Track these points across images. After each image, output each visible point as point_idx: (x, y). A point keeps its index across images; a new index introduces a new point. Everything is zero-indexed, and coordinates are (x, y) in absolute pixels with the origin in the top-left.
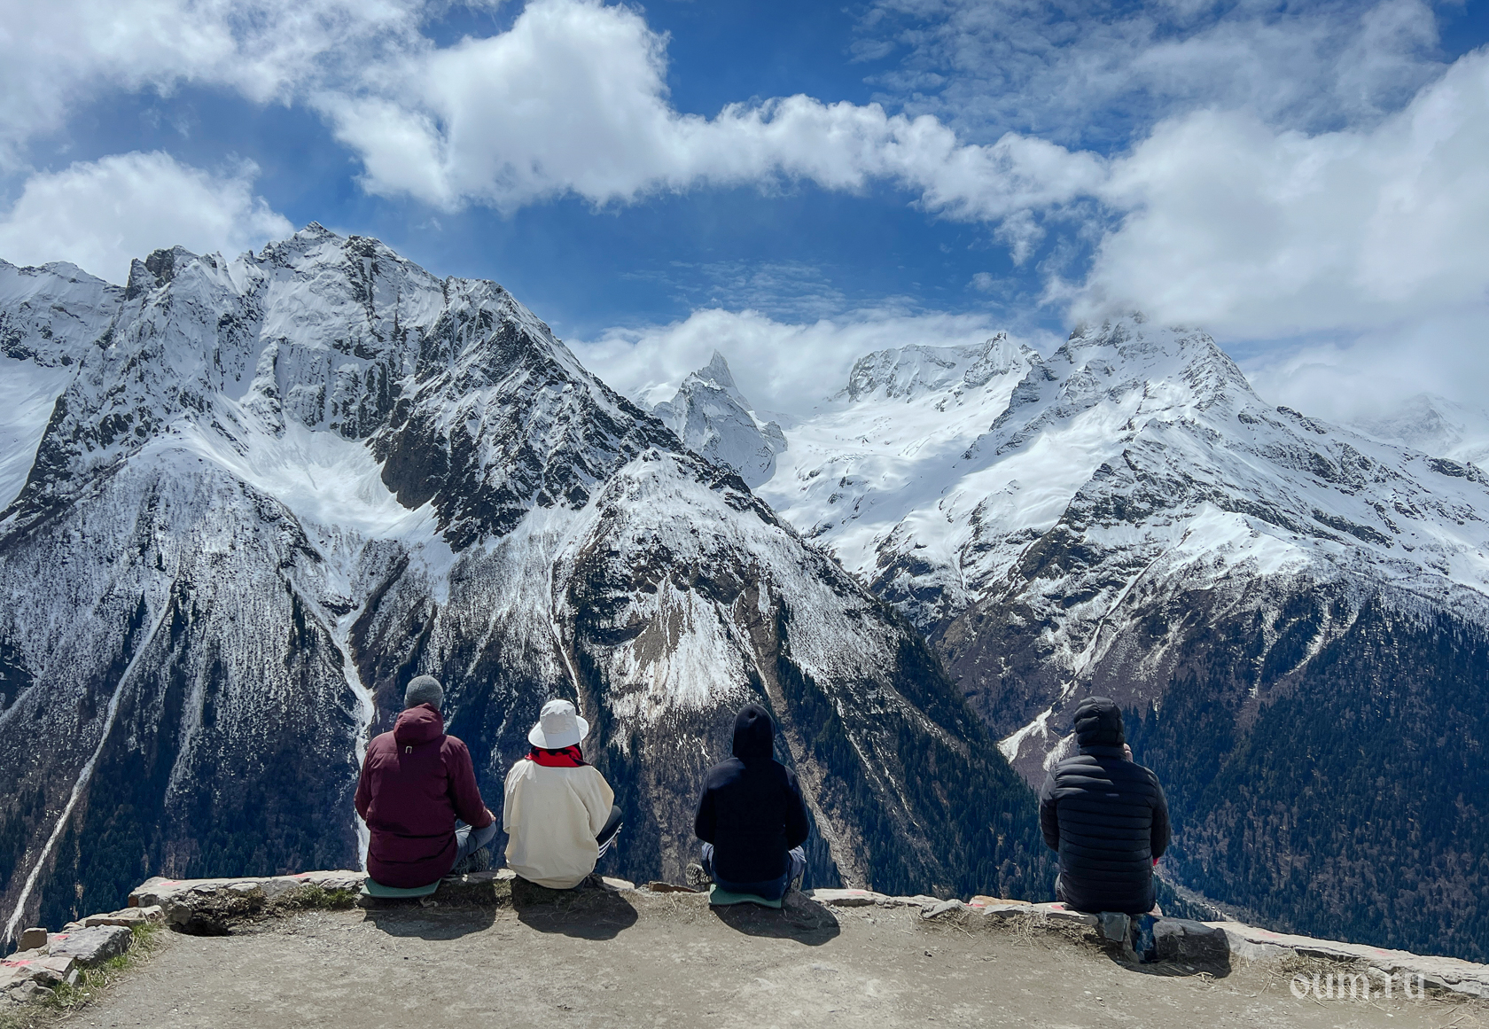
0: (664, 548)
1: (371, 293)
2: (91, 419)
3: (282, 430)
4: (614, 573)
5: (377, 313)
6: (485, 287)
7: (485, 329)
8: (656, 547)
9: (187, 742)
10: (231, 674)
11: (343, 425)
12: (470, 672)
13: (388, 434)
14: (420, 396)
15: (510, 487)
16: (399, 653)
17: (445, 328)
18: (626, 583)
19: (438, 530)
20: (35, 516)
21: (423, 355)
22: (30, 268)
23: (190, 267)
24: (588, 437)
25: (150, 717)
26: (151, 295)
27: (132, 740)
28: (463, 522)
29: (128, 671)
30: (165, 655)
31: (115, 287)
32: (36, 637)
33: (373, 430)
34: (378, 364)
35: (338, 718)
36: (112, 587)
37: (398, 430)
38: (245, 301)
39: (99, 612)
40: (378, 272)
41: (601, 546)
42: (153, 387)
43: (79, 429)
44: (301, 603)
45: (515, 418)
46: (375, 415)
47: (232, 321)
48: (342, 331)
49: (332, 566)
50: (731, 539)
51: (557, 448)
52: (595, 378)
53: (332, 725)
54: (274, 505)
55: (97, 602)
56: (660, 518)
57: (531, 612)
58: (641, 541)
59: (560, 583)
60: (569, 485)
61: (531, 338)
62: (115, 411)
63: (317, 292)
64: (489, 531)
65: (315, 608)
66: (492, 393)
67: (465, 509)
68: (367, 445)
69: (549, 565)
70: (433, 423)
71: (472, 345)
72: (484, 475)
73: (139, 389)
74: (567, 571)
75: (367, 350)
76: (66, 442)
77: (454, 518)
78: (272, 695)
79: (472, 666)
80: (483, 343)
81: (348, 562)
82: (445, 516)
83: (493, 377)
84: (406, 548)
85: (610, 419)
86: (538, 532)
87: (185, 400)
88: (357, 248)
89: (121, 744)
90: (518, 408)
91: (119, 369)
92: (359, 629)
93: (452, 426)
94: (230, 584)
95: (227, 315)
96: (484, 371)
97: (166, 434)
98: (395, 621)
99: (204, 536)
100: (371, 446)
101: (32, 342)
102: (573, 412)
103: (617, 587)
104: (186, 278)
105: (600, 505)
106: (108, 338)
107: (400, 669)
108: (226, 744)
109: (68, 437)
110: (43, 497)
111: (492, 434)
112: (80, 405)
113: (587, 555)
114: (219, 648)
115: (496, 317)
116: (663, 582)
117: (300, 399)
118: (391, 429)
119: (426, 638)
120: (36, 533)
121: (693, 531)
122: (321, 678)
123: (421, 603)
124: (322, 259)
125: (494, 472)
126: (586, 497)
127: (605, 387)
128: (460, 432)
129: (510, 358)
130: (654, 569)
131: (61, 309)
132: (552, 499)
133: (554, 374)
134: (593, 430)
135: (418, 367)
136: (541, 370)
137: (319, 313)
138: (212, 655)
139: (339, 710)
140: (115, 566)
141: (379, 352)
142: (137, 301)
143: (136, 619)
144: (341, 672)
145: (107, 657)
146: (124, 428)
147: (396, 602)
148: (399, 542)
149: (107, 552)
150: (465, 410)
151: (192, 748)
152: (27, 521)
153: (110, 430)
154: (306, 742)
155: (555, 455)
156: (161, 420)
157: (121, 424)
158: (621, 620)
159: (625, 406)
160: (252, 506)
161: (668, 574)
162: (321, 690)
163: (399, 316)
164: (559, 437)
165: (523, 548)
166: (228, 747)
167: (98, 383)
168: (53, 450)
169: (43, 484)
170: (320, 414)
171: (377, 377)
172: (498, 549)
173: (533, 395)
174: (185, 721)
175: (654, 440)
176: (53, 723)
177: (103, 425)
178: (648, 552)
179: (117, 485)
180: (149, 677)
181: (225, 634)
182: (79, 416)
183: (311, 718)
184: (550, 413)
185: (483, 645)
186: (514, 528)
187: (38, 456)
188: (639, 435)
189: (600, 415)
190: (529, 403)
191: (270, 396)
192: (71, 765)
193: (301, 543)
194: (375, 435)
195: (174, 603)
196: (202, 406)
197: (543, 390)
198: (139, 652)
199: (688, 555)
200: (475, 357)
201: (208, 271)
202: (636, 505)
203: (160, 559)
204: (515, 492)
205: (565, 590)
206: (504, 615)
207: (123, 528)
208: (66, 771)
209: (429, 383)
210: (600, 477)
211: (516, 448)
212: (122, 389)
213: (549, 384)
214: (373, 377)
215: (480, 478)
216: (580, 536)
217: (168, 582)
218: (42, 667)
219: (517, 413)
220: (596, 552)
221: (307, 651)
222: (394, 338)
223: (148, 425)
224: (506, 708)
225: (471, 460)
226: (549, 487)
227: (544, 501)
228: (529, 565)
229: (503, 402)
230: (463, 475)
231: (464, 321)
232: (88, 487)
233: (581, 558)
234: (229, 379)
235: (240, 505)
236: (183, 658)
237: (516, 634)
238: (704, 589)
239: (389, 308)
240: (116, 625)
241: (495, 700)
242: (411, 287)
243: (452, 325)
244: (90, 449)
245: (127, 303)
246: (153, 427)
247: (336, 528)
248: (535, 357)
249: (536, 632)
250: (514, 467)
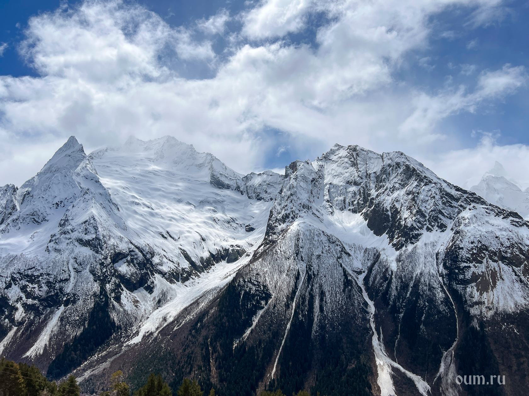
0: (484, 245)
1: (357, 164)
2: (279, 215)
3: (333, 213)
4: (462, 256)
5: (360, 170)
6: (397, 154)
7: (398, 169)
8: (480, 245)
9: (316, 317)
10: (327, 295)
11: (353, 209)
12: (408, 295)
13: (368, 211)
14: (377, 196)
15: (415, 225)
16: (381, 288)
17: (384, 171)
18: (468, 260)
19: (390, 243)
20: (268, 246)
21: (377, 182)
22: (260, 174)
23: (301, 165)
24: (444, 203)
25: (304, 309)
26: (292, 176)
27: (300, 316)
28: (398, 240)
29: (297, 293)
30: (306, 289)
31: (282, 175)
32: (271, 283)
33: (363, 210)
34: (362, 187)
35: (363, 311)
36: (290, 267)
37: (371, 209)
38: (318, 173)
39: (287, 275)
40: (358, 156)
41: (455, 246)
42: (295, 204)
43: (277, 219)
44: (346, 271)
45: (413, 199)
46: (363, 204)
47: (315, 180)
48: (349, 178)
49: (354, 258)
50: (516, 239)
51: (432, 209)
52: (444, 180)
53: (361, 314)
54: (333, 238)
55: (286, 272)
56: (480, 233)
57: (429, 273)
58: (472, 243)
59: (440, 261)
60: (438, 223)
61: (416, 169)
62: (285, 213)
63: (339, 166)
64: (409, 242)
65: (351, 272)
66: (403, 192)
67: (398, 235)
68: (361, 215)
69: (434, 254)
70: (383, 205)
71: (394, 175)
72: (404, 222)
73: (291, 205)
74: (442, 256)
75: (358, 183)
76: (274, 223)
77: (395, 238)
78: (340, 302)
79: (409, 293)
80: (398, 174)
81: (359, 256)
82: (391, 238)
83: (403, 186)
84: (379, 250)
85: (452, 195)
86: (428, 242)
87: (304, 207)
88: (351, 149)
89: (298, 317)
90: (414, 196)
91: (285, 200)
92: (366, 279)
93: (390, 205)
94: (323, 265)
95: (313, 178)
96: (400, 184)
97: (300, 218)
98: (378, 277)
99: (314, 249)
100: (362, 215)
101: (263, 195)
102: (436, 194)
103: (464, 262)
104: (300, 169)
105: (452, 229)
106: (281, 191)
107: (382, 294)
108: (328, 319)
109: (274, 222)
110: (269, 240)
111: (405, 206)
112: (276, 212)
113: (450, 249)
114: (322, 286)
115: (402, 164)
116: (485, 259)
117: (338, 202)
118: (369, 209)
119: (390, 283)
120: (269, 251)
121: (497, 237)
122: (356, 297)
123: (387, 270)
124: (340, 155)
125: (408, 220)
126: (446, 227)
127: (448, 183)
128: (393, 207)
129: (409, 178)
130: (480, 254)
131: (269, 184)
132: (432, 228)
133: (427, 181)
134: (445, 200)
135: (375, 186)
136: (421, 180)
137: (341, 173)
138: (320, 289)
139: (363, 308)
140: (290, 260)
141: (362, 183)
142: (288, 178)
143: (297, 277)
144: (362, 295)
145: (291, 289)
146: (288, 218)
147: (378, 269)
148: (376, 248)
149: (287, 256)
150: (394, 199)
151: (318, 320)
152: (266, 248)
153: (284, 219)
154: (353, 320)
155: (431, 211)
156: (298, 214)
157: (287, 216)
158: (468, 275)
159: (458, 189)
160: (326, 239)
161: (487, 256)
162: (356, 301)
163: (367, 169)
164: (432, 205)
165: (423, 248)
166: (328, 320)
167: (280, 205)
168: (271, 226)
169: (269, 236)
170: (345, 206)
171: (362, 191)
172: (413, 249)
173: (419, 190)
174: (315, 310)
175: (473, 201)
176: (278, 310)
177: (283, 217)
178: (477, 247)
179: (288, 235)
180: (303, 296)
181: (323, 282)
182: (276, 215)
183: (354, 311)
184: (427, 196)
185: (412, 285)
186: (418, 241)
187: (267, 228)
188: (466, 200)
189: (448, 194)
190: (418, 193)
191: (328, 202)
192: (284, 323)
193: (343, 250)
194: (363, 211)
195: (307, 272)
196: (309, 208)
197: (423, 188)
198: (299, 288)
199: (495, 248)
200: (395, 179)
201: (306, 165)
202: (468, 228)
203: (302, 257)
204: (417, 227)
205: (442, 264)
206: (419, 274)
207: (291, 248)
208: (283, 325)
209: (380, 191)
210: (451, 219)
211: (415, 211)
212: (286, 206)
213: (425, 185)
214: (360, 192)
215: (403, 223)
216: (445, 242)
217: (305, 265)
218: (274, 292)
219: (414, 197)
220: (453, 248)
221: (350, 287)
222: (366, 177)
223: (294, 216)
224: (424, 309)
225: (399, 217)
226: (430, 224)
227: (428, 229)
228: (426, 255)
229: (408, 194)
230: (396, 222)
231: (390, 167)
232: (280, 236)
233: (447, 251)
234: (316, 198)
235: (324, 239)
236: (312, 290)
237: (424, 281)
238: (505, 262)
239: (363, 167)
240: (292, 279)
241: (419, 306)
242: (370, 158)
243: (386, 169)
244: (280, 225)
245: (286, 179)
246: (296, 216)
247: (354, 245)
248: (418, 176)
249: (432, 280)
250: (415, 218)
